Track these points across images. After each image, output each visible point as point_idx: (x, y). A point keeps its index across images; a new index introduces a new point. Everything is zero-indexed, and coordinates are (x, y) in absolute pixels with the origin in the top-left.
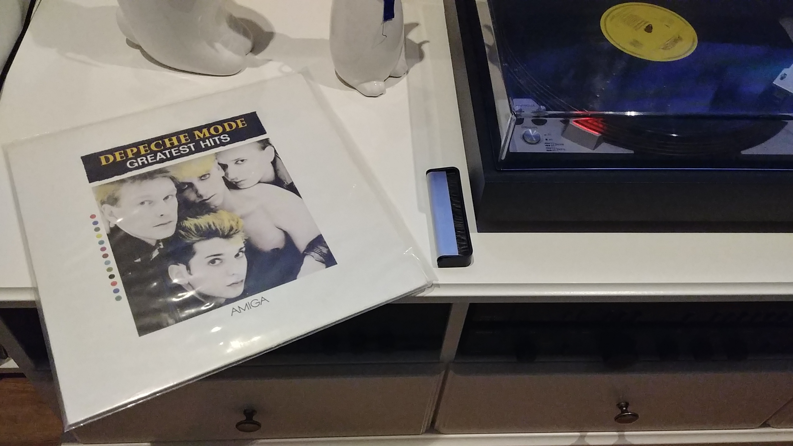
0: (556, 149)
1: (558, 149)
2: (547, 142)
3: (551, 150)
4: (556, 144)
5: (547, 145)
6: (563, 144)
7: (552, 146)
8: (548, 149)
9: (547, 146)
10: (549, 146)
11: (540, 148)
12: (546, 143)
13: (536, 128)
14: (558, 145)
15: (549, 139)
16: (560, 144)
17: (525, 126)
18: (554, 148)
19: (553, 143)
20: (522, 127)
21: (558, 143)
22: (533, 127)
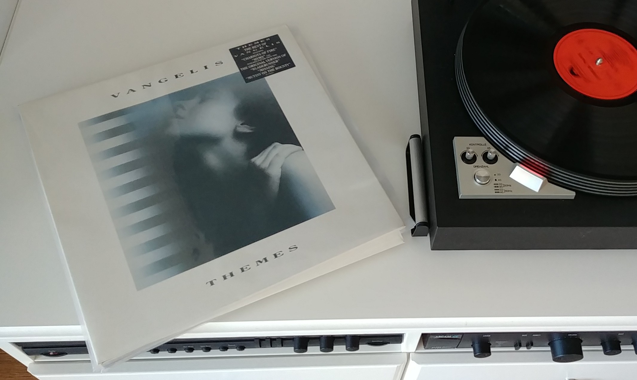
0: (504, 191)
1: (506, 191)
2: (495, 183)
3: (499, 192)
4: (505, 186)
5: (496, 186)
6: (511, 186)
7: (500, 187)
8: (496, 191)
9: (496, 187)
10: (498, 187)
12: (495, 184)
13: (487, 166)
14: (506, 186)
15: (498, 179)
16: (508, 185)
17: (477, 165)
18: (502, 190)
19: (501, 184)
20: (474, 166)
21: (506, 184)
22: (484, 167)
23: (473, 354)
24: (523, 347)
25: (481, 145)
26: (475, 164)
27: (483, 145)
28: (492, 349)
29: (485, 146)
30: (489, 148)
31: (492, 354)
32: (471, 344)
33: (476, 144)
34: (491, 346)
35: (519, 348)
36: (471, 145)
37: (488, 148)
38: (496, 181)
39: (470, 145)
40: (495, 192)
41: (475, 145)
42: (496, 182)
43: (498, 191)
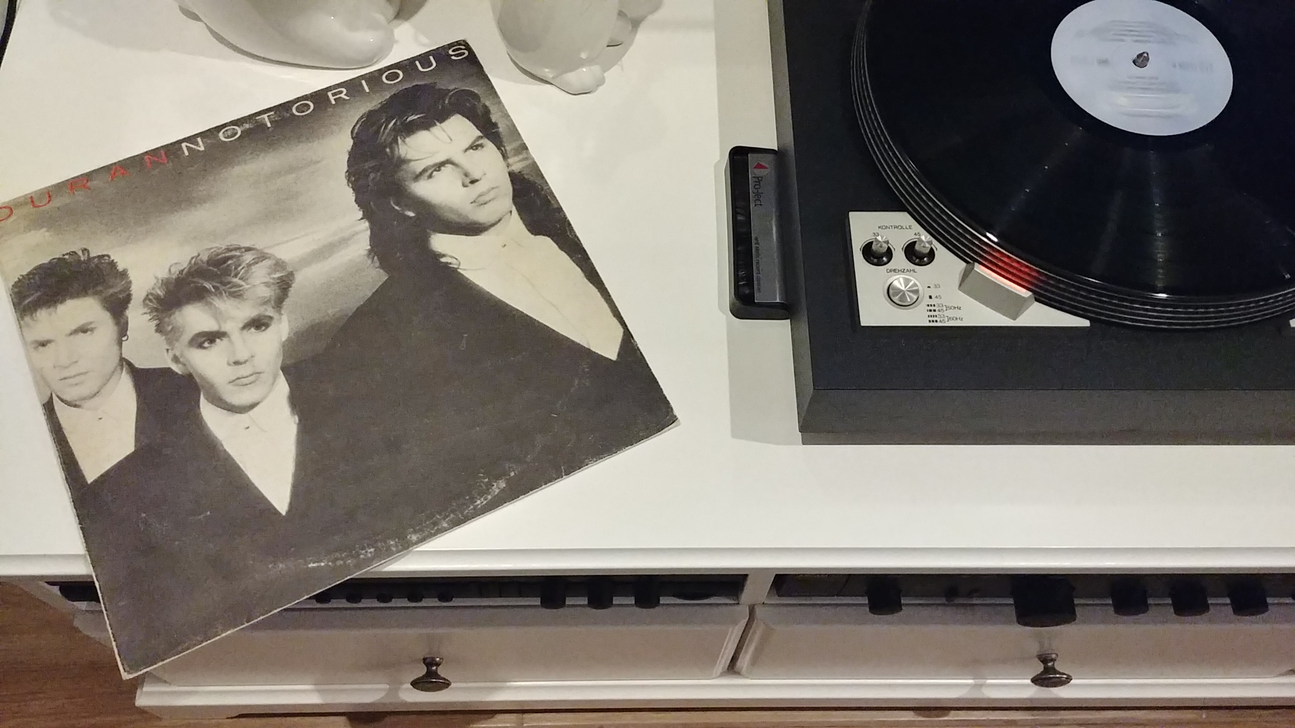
0: (946, 319)
1: (949, 319)
2: (930, 304)
3: (936, 321)
4: (948, 308)
5: (931, 309)
6: (960, 309)
7: (939, 311)
8: (931, 319)
9: (930, 311)
10: (935, 311)
11: (916, 318)
12: (928, 305)
13: (914, 271)
14: (951, 308)
15: (935, 296)
16: (955, 308)
17: (894, 268)
18: (942, 316)
19: (941, 305)
20: (887, 270)
21: (950, 305)
22: (908, 270)
24: (961, 597)
25: (902, 227)
26: (888, 266)
27: (906, 228)
28: (903, 600)
29: (909, 230)
30: (918, 233)
31: (904, 608)
32: (866, 591)
33: (892, 226)
34: (901, 594)
36: (882, 229)
37: (915, 234)
38: (931, 300)
39: (880, 229)
40: (930, 321)
41: (889, 228)
42: (931, 302)
43: (935, 319)
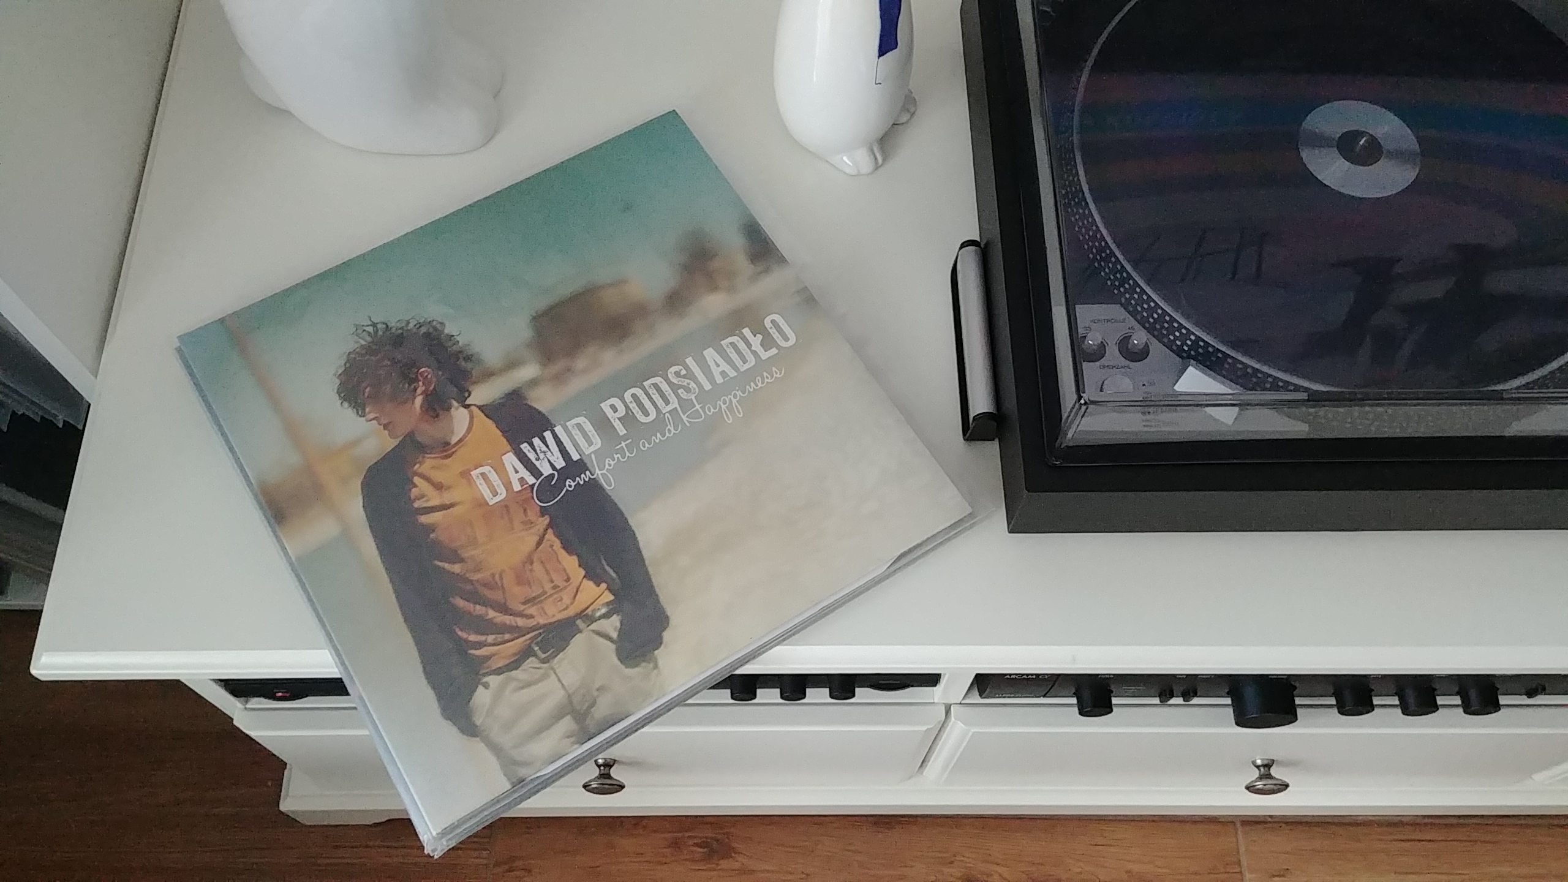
7: (1154, 414)
10: (1149, 413)
13: (1128, 367)
17: (1107, 364)
20: (1101, 366)
22: (1121, 367)
23: (1076, 710)
24: (1176, 697)
25: (1116, 321)
26: (1103, 361)
27: (1119, 322)
28: (1114, 701)
29: (1123, 324)
30: (1132, 327)
31: (1115, 709)
32: (1073, 690)
33: (1104, 320)
34: (1112, 695)
35: (1169, 700)
36: (1098, 322)
37: (1129, 328)
39: (1092, 323)
41: (1102, 322)
